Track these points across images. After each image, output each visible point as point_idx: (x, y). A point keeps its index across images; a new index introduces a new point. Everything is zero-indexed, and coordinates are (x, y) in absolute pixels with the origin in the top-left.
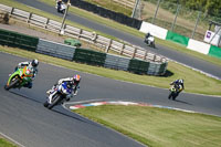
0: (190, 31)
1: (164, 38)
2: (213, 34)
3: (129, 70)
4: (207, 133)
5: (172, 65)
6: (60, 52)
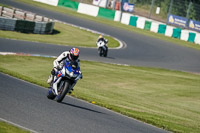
3: (16, 30)
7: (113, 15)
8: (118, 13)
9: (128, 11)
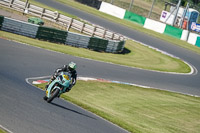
0: (147, 11)
1: (122, 17)
2: (168, 14)
3: (89, 47)
4: (162, 107)
5: (129, 43)
6: (24, 30)
7: (181, 34)
8: (185, 32)
9: (195, 31)
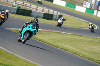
0: (77, 2)
1: (64, 6)
2: (87, 3)
